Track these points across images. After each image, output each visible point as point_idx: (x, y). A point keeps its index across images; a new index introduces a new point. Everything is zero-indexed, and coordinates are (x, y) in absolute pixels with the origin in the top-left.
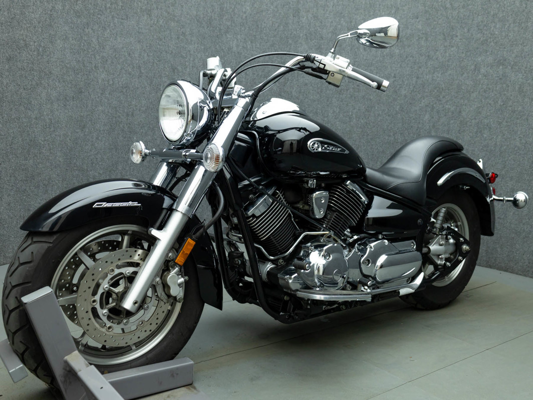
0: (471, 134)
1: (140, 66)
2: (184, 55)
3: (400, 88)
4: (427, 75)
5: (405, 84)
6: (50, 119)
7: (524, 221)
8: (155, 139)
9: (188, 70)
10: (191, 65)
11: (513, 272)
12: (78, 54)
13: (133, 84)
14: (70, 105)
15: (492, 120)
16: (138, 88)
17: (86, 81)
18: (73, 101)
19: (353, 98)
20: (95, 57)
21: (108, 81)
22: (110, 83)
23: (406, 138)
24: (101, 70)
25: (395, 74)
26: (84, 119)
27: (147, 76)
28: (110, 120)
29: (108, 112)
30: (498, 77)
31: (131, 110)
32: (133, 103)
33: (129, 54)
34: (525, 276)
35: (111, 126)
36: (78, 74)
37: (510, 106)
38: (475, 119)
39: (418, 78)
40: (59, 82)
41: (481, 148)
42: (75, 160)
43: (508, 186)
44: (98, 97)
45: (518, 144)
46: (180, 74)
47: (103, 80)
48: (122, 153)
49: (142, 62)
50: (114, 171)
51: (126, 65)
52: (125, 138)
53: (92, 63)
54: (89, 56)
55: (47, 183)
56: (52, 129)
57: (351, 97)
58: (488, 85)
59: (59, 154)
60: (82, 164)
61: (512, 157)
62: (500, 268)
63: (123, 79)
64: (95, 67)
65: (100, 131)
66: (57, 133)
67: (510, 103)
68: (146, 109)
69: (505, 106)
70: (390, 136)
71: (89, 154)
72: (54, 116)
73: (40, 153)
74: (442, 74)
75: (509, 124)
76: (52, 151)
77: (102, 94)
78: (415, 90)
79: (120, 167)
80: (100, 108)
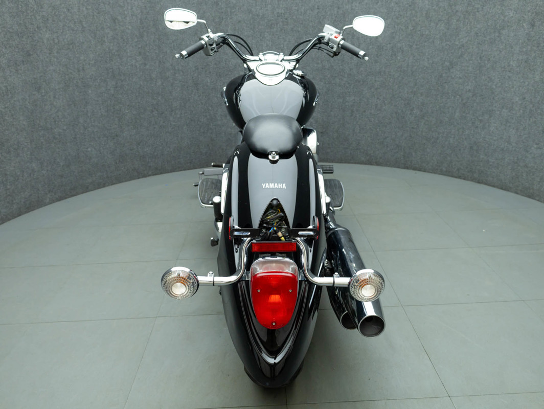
0: (387, 57)
1: (81, 21)
2: (121, 4)
3: (324, 18)
4: (346, 5)
5: (328, 14)
6: (4, 86)
7: (433, 129)
8: (109, 90)
9: (128, 18)
10: (130, 13)
11: (425, 171)
12: (18, 17)
13: (78, 40)
14: (21, 70)
15: (404, 44)
16: (83, 43)
17: (32, 43)
18: (24, 64)
19: (283, 31)
20: (35, 17)
21: (53, 40)
22: (56, 42)
23: (333, 64)
24: (44, 30)
25: (318, 6)
26: (39, 81)
27: (90, 30)
28: (63, 77)
29: (60, 70)
30: (408, 4)
31: (81, 65)
32: (82, 58)
33: (69, 10)
34: (435, 173)
35: (65, 83)
36: (22, 37)
37: (420, 31)
38: (390, 43)
39: (339, 8)
40: (6, 48)
41: (396, 69)
42: (38, 122)
43: (419, 101)
44: (47, 57)
45: (426, 64)
46: (121, 24)
47: (48, 40)
48: (80, 107)
49: (82, 16)
50: (77, 125)
51: (68, 22)
52: (80, 93)
53: (33, 24)
54: (30, 17)
55: (16, 147)
56: (10, 96)
57: (281, 30)
58: (399, 12)
59: (21, 118)
60: (46, 124)
61: (421, 75)
62: (415, 169)
63: (67, 36)
64: (38, 27)
65: (56, 90)
66: (15, 99)
67: (419, 28)
68: (95, 63)
69: (414, 30)
70: (318, 64)
71: (50, 114)
72: (9, 82)
73: (4, 121)
74: (359, 3)
75: (418, 47)
76: (14, 116)
77: (50, 53)
78: (337, 19)
79: (81, 120)
80: (52, 68)
